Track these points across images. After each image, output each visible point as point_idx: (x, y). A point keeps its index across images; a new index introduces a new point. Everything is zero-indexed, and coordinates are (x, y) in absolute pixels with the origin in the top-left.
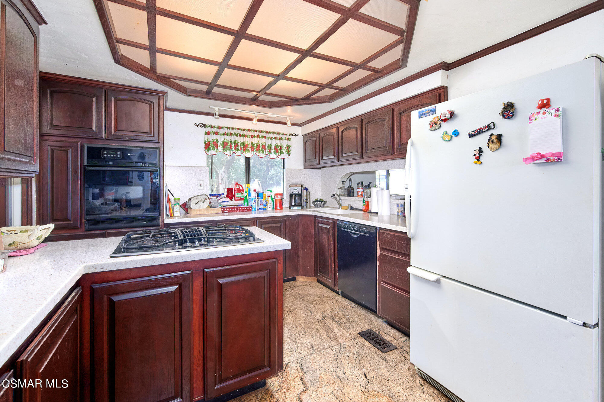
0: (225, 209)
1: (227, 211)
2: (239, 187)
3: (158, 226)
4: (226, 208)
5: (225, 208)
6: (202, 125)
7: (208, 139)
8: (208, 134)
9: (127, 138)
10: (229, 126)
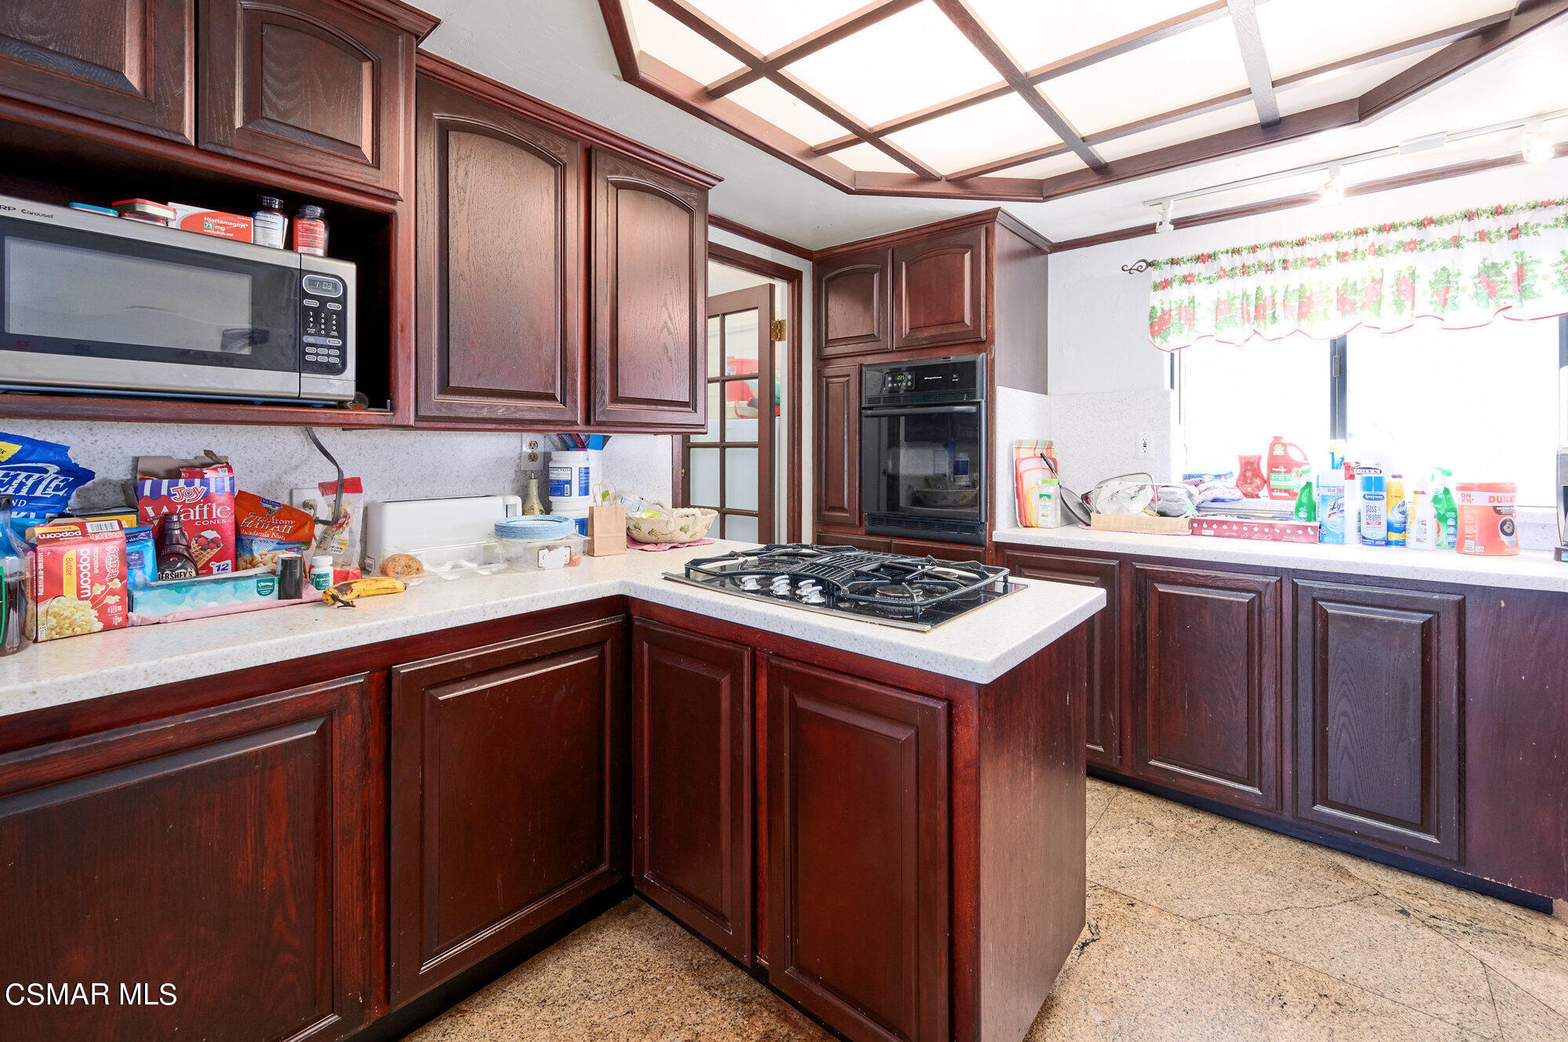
0: (1205, 526)
1: (1211, 532)
2: (1285, 450)
3: (980, 545)
4: (1206, 521)
5: (1204, 521)
6: (1144, 265)
7: (1162, 304)
8: (1164, 288)
9: (924, 342)
10: (1237, 246)
